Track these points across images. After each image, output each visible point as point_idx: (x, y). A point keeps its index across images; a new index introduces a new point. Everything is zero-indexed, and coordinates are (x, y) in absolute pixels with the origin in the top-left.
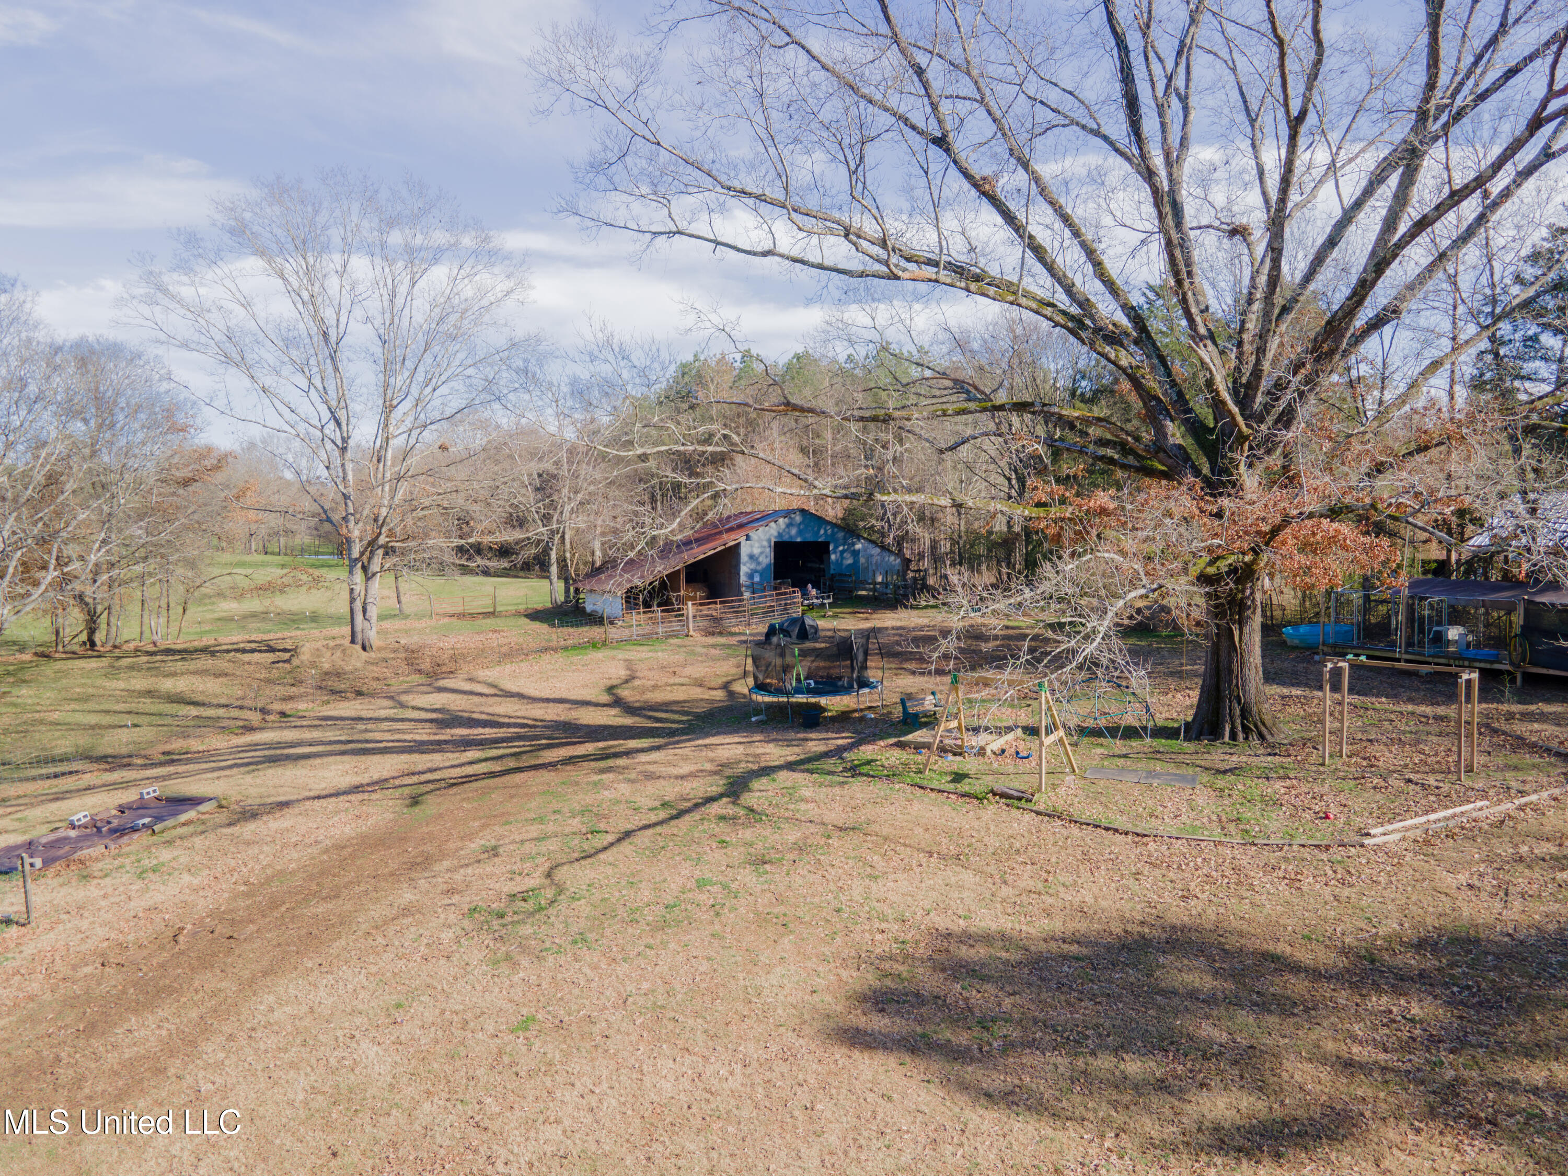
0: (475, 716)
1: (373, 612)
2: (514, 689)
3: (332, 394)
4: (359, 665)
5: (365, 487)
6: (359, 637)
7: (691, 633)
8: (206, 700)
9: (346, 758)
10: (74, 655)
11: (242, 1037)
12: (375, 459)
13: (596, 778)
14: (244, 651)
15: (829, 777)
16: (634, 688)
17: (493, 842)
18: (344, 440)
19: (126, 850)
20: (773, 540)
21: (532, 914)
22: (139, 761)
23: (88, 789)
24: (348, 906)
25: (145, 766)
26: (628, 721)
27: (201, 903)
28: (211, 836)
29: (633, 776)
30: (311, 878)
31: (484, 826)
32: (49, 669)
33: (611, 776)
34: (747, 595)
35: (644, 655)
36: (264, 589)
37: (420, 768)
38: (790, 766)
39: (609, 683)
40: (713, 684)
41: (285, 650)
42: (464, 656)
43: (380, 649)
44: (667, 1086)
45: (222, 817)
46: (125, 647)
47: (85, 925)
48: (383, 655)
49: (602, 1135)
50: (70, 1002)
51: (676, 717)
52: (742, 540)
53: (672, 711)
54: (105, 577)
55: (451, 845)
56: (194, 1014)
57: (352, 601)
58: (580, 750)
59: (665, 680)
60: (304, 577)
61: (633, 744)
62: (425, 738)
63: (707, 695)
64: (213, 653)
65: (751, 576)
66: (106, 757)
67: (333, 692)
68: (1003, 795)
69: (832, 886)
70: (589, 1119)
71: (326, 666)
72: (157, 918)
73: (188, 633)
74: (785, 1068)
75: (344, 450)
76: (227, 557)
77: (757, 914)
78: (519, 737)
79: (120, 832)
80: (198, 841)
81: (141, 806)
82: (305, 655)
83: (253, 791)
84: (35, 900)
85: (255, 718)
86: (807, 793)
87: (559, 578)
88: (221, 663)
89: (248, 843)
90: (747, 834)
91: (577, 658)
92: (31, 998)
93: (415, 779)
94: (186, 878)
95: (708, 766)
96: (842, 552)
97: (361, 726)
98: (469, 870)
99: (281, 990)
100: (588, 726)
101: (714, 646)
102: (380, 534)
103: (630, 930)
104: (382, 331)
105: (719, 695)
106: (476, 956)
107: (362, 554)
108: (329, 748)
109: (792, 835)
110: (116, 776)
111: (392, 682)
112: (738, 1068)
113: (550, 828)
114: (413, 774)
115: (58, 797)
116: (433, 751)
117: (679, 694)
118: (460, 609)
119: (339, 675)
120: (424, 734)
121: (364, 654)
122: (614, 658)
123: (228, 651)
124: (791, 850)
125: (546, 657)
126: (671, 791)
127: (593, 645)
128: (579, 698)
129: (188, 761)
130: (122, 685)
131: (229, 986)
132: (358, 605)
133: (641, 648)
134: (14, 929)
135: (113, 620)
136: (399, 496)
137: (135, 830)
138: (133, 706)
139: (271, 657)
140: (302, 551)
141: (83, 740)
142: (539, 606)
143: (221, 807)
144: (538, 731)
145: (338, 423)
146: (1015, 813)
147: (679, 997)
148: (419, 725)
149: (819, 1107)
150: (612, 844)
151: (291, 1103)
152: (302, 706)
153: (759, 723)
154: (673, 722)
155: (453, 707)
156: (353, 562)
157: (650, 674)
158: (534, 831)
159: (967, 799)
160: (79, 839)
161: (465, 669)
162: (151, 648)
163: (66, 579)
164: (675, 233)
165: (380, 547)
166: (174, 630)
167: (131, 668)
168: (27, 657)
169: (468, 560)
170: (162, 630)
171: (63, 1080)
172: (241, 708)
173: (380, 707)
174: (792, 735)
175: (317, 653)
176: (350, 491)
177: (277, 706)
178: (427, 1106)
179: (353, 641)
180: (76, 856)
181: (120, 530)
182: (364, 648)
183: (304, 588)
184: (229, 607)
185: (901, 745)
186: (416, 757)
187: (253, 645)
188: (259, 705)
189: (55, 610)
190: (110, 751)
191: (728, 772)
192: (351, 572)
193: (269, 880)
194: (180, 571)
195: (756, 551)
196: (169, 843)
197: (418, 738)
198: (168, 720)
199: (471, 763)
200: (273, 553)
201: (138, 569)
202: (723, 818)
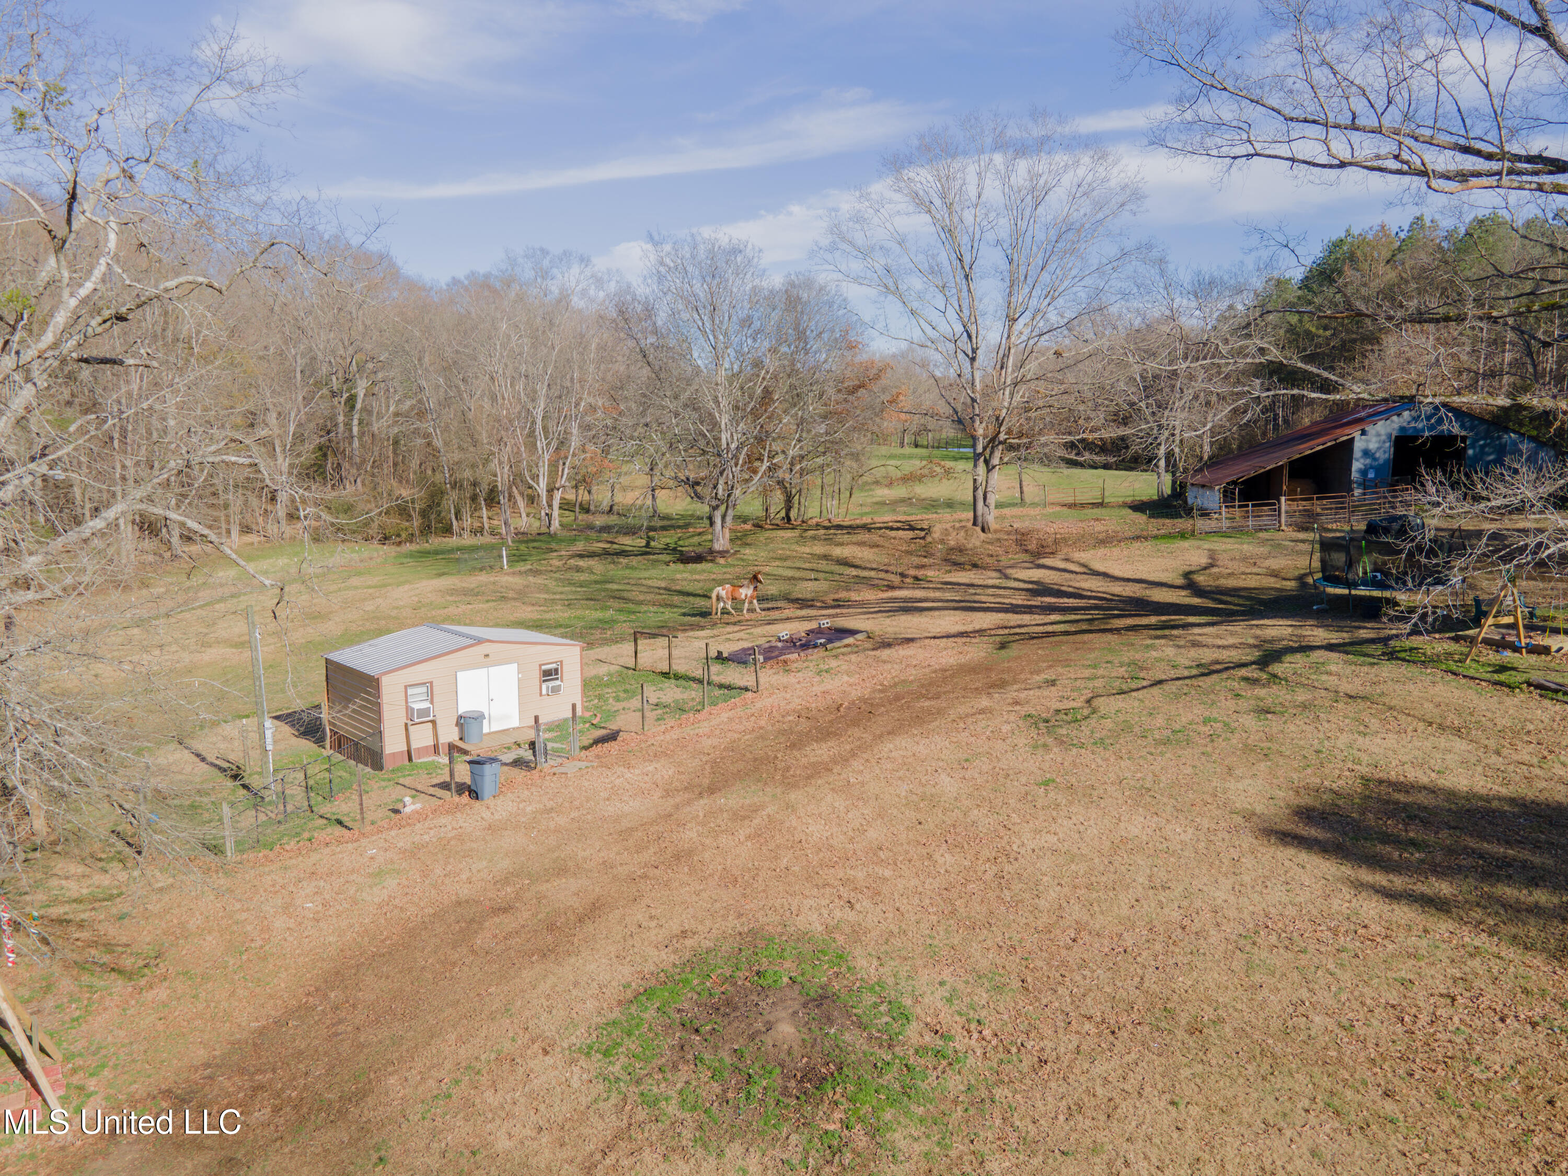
0: (1063, 588)
1: (992, 499)
2: (1102, 569)
3: (966, 312)
4: (978, 543)
5: (990, 391)
6: (980, 520)
7: (1283, 527)
8: (863, 565)
9: (957, 612)
10: (777, 527)
11: (873, 762)
12: (998, 366)
13: (1149, 642)
14: (892, 529)
15: (1362, 659)
16: (1210, 574)
17: (1054, 677)
18: (974, 351)
19: (810, 658)
20: (1395, 434)
21: (1069, 723)
22: (819, 604)
23: (788, 619)
24: (944, 705)
25: (822, 608)
26: (1196, 601)
27: (854, 692)
28: (862, 655)
29: (1182, 643)
30: (923, 686)
31: (1050, 667)
32: (762, 536)
33: (1163, 641)
34: (1357, 492)
35: (1229, 546)
36: (907, 479)
37: (1012, 624)
38: (1330, 647)
39: (1188, 569)
40: (1289, 575)
41: (922, 529)
42: (1065, 540)
43: (996, 531)
44: (1135, 831)
45: (868, 645)
46: (810, 522)
47: (788, 696)
48: (998, 536)
49: (1083, 845)
50: (783, 732)
51: (1241, 602)
52: (1357, 435)
53: (1239, 597)
54: (798, 467)
55: (1022, 676)
56: (848, 747)
57: (975, 489)
58: (1145, 621)
59: (1243, 569)
60: (938, 469)
61: (1192, 619)
62: (1020, 602)
63: (1279, 584)
64: (869, 530)
65: (1364, 472)
66: (798, 599)
67: (955, 564)
68: (1539, 686)
69: (1321, 736)
70: (1077, 836)
71: (952, 543)
72: (828, 697)
73: (853, 514)
74: (1227, 836)
75: (973, 359)
76: (884, 450)
77: (1246, 746)
78: (1096, 607)
79: (805, 646)
80: (853, 657)
81: (819, 632)
82: (936, 534)
83: (890, 630)
84: (761, 681)
85: (896, 580)
86: (1333, 668)
87: (1167, 471)
88: (874, 537)
89: (884, 662)
90: (1261, 692)
91: (1163, 545)
92: (761, 728)
93: (1007, 631)
94: (846, 678)
95: (1251, 641)
96: (1482, 447)
97: (972, 591)
98: (1031, 692)
99: (897, 743)
100: (1158, 603)
101: (1303, 541)
102: (999, 432)
103: (1139, 742)
104: (1009, 252)
105: (1291, 585)
106: (1022, 741)
107: (985, 448)
108: (946, 604)
109: (1302, 696)
110: (804, 612)
111: (1002, 558)
112: (1190, 831)
113: (1101, 672)
114: (1006, 628)
115: (770, 622)
116: (1025, 613)
117: (1252, 582)
118: (1070, 500)
119: (961, 551)
120: (1018, 600)
121: (982, 535)
122: (1199, 548)
123: (880, 528)
124: (1295, 707)
125: (1137, 544)
126: (1207, 656)
127: (1183, 535)
128: (1157, 580)
129: (849, 607)
130: (808, 550)
131: (868, 737)
132: (980, 493)
133: (1228, 540)
134: (750, 693)
135: (803, 500)
136: (1017, 398)
137: (815, 646)
138: (814, 566)
139: (910, 534)
140: (947, 444)
141: (784, 587)
142: (1145, 498)
143: (869, 637)
144: (1113, 604)
145: (970, 337)
146: (1547, 703)
147: (1162, 785)
148: (1017, 593)
149: (1243, 860)
150: (1144, 687)
151: (899, 796)
152: (930, 573)
153: (1318, 611)
154: (1235, 605)
155: (1047, 581)
156: (977, 457)
157: (1230, 564)
158: (1087, 673)
159: (1498, 687)
160: (783, 648)
161: (1065, 551)
162: (827, 524)
163: (772, 469)
164: (1252, 155)
165: (1000, 443)
166: (843, 511)
167: (814, 538)
168: (748, 527)
169: (1077, 454)
170: (835, 511)
171: (779, 766)
172: (887, 572)
173: (991, 578)
174: (1342, 624)
175: (946, 532)
176: (978, 396)
177: (912, 572)
178: (976, 812)
179: (975, 524)
180: (782, 658)
181: (809, 431)
182: (983, 530)
183: (937, 478)
184: (883, 493)
185: (1456, 639)
186: (1010, 616)
187: (899, 525)
188: (899, 571)
189: (765, 492)
190: (800, 596)
191: (1268, 646)
192: (975, 466)
193: (895, 685)
194: (848, 463)
195: (1373, 446)
196: (836, 656)
197: (1014, 602)
198: (837, 577)
199: (1052, 623)
200: (922, 446)
201: (820, 461)
202: (1246, 679)
